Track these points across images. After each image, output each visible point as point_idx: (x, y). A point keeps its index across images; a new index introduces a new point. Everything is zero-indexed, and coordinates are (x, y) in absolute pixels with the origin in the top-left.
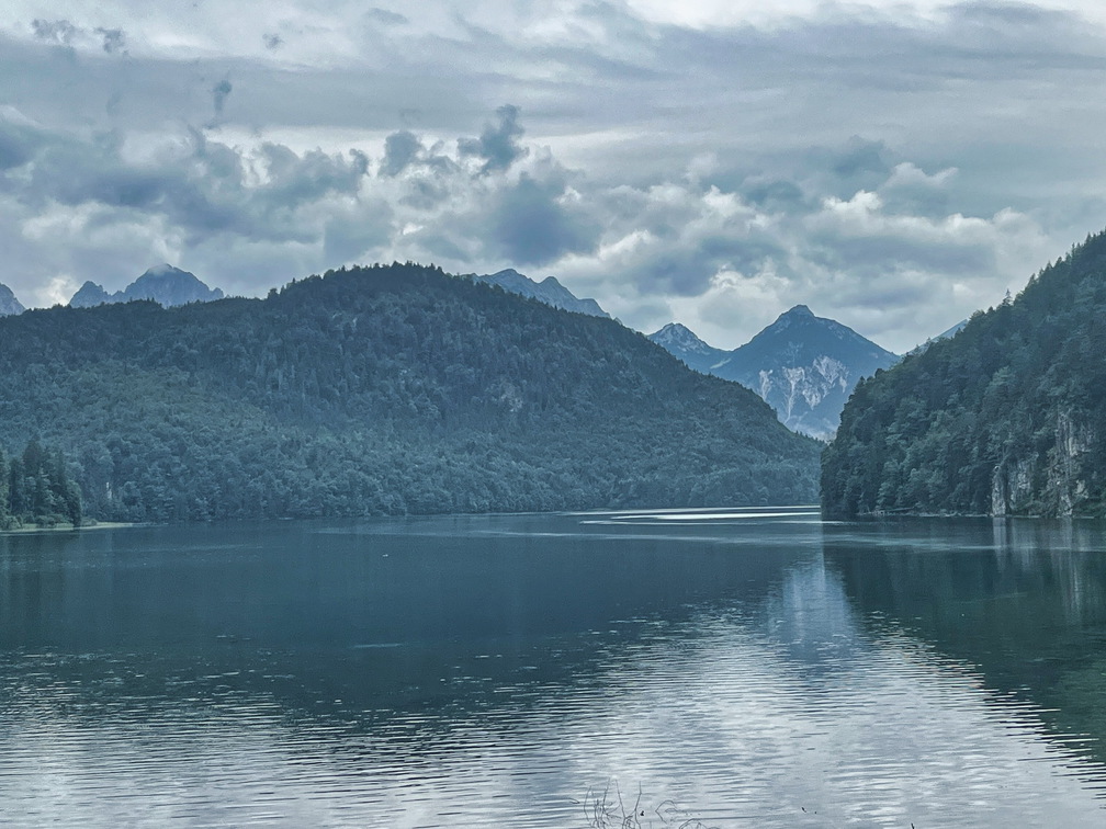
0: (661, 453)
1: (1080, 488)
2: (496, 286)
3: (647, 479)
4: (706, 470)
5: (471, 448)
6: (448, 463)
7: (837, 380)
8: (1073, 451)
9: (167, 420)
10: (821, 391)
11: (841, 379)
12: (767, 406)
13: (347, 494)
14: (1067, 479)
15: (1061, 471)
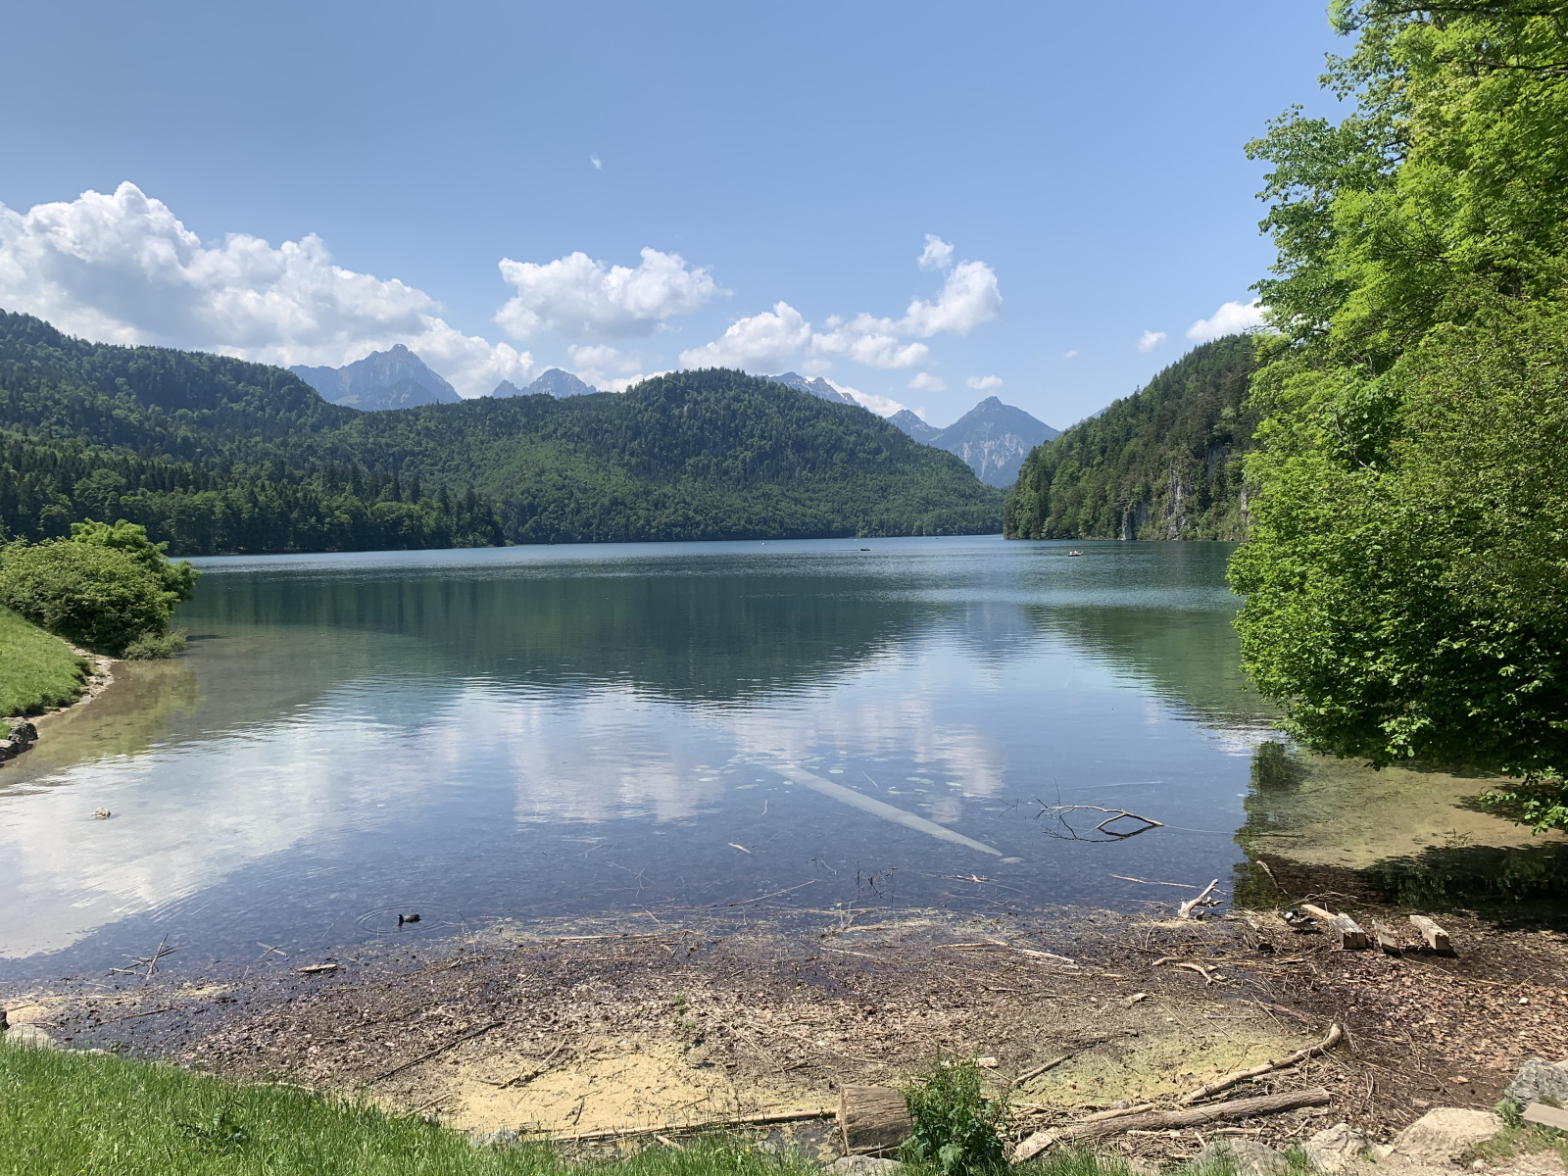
0: (894, 500)
1: (1183, 522)
2: (783, 384)
3: (885, 516)
4: (926, 510)
6: (750, 506)
7: (1017, 449)
8: (1179, 497)
9: (560, 476)
10: (1006, 457)
11: (1019, 448)
12: (968, 467)
13: (681, 526)
14: (1174, 515)
15: (1171, 510)
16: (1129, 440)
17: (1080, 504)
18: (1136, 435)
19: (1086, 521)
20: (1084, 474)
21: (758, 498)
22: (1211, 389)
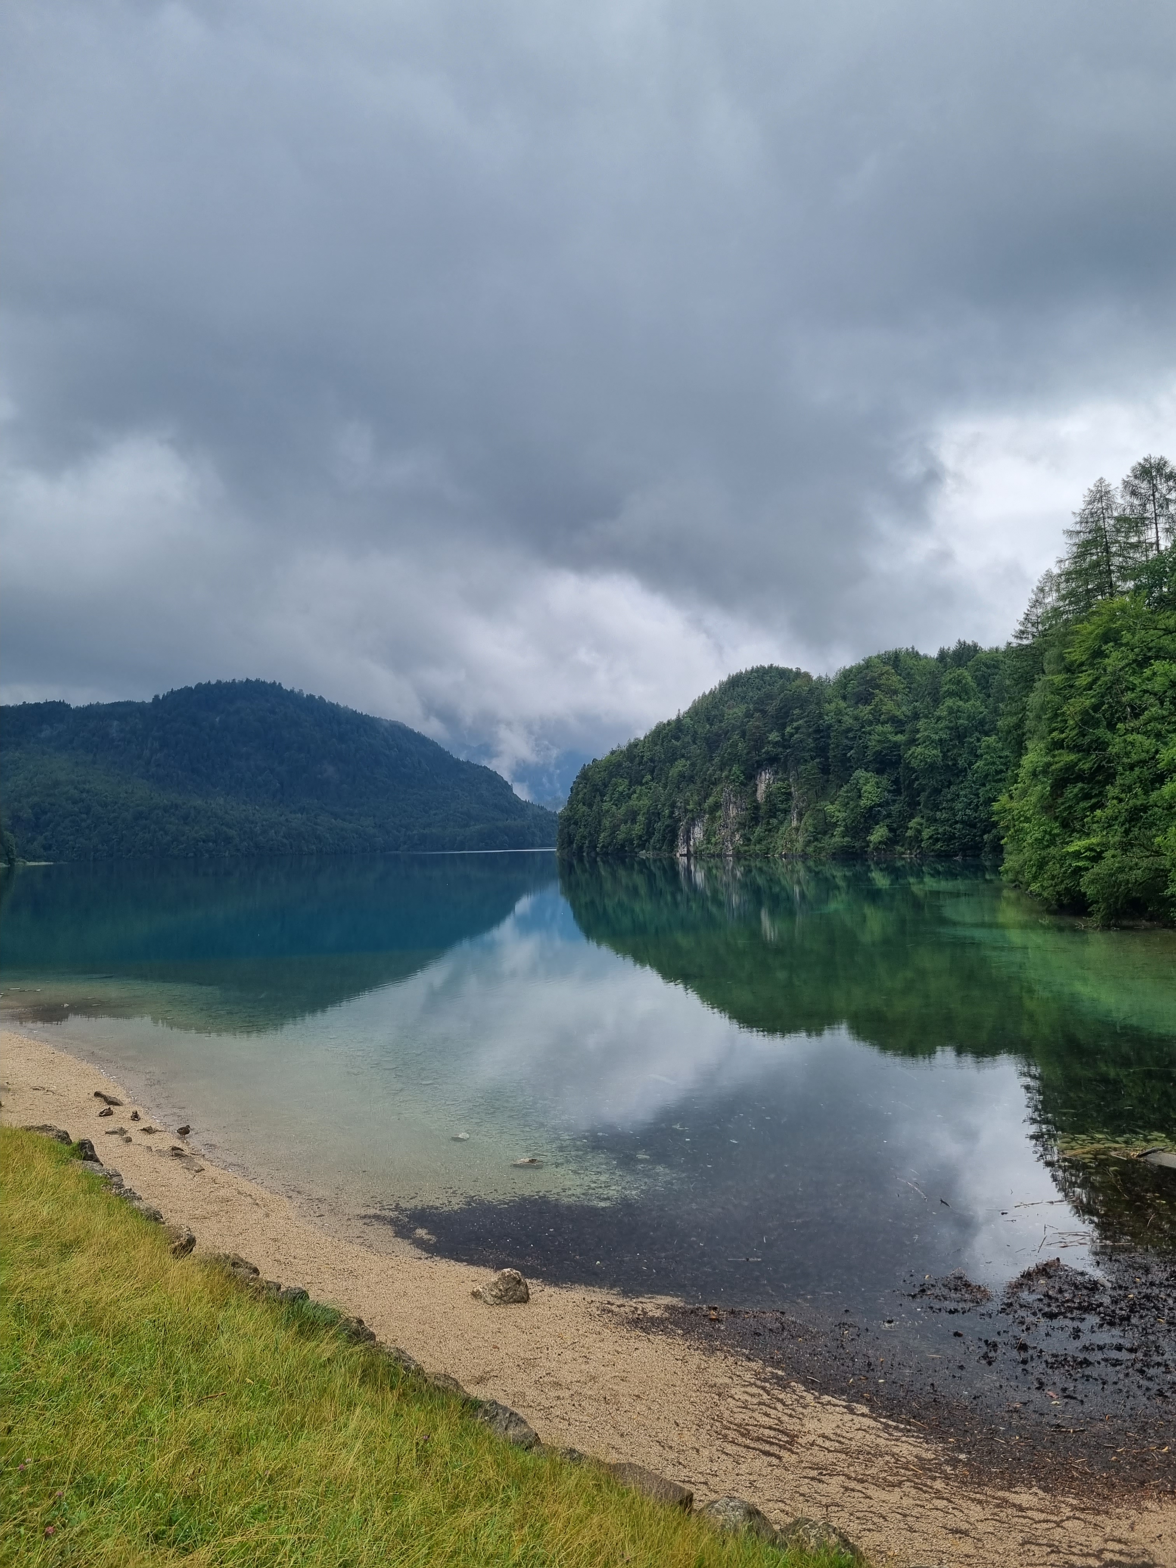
0: (435, 815)
1: (737, 837)
3: (427, 831)
5: (302, 810)
6: (287, 820)
8: (733, 813)
9: (76, 788)
12: (504, 782)
13: (213, 841)
14: (729, 831)
16: (676, 759)
17: (634, 821)
18: (683, 756)
19: (640, 837)
20: (635, 792)
22: (757, 715)
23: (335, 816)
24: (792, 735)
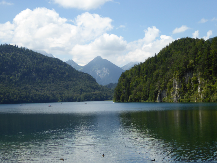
1: (179, 96)
3: (67, 95)
4: (81, 93)
6: (20, 92)
8: (176, 88)
10: (104, 75)
11: (108, 73)
12: (94, 79)
14: (175, 94)
15: (174, 93)
16: (155, 70)
18: (158, 68)
21: (23, 89)
22: (185, 54)
23: (37, 90)
24: (198, 60)
